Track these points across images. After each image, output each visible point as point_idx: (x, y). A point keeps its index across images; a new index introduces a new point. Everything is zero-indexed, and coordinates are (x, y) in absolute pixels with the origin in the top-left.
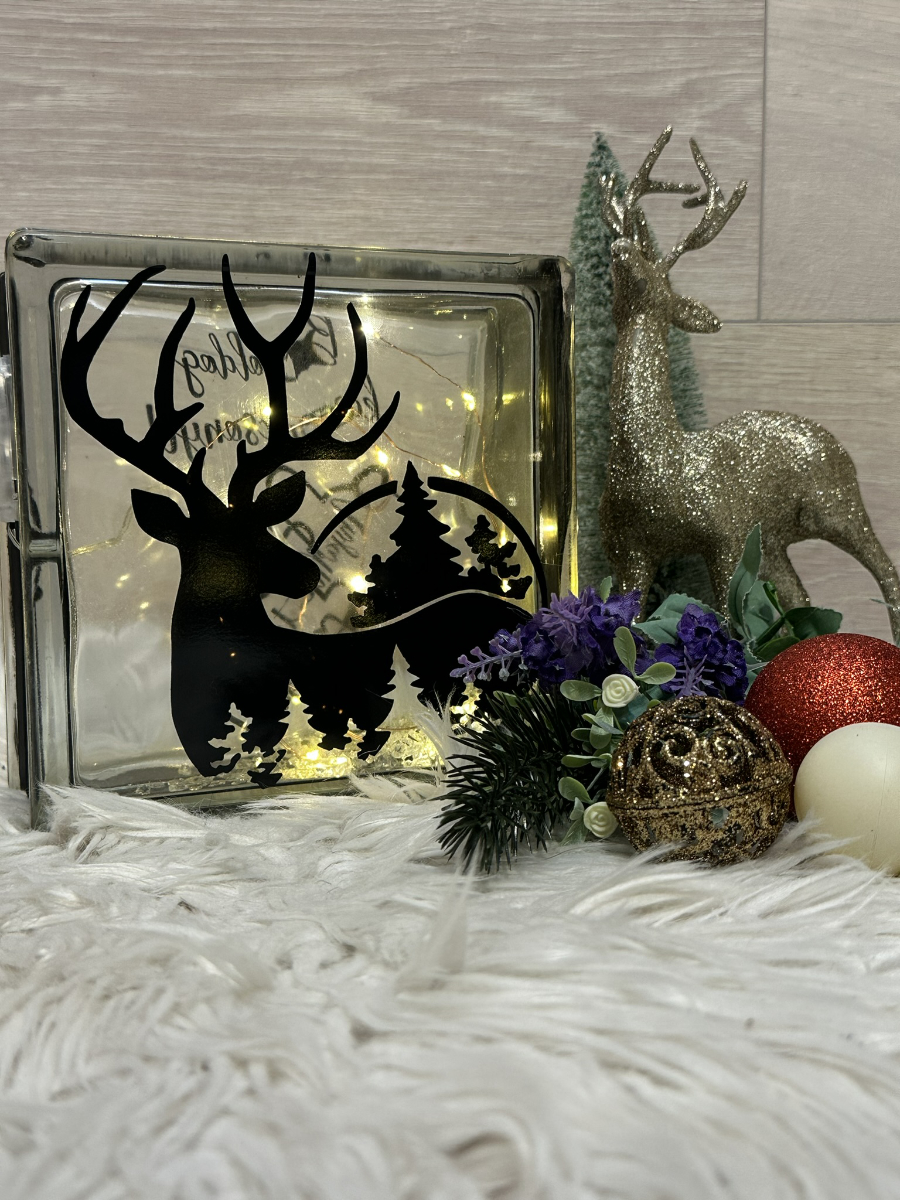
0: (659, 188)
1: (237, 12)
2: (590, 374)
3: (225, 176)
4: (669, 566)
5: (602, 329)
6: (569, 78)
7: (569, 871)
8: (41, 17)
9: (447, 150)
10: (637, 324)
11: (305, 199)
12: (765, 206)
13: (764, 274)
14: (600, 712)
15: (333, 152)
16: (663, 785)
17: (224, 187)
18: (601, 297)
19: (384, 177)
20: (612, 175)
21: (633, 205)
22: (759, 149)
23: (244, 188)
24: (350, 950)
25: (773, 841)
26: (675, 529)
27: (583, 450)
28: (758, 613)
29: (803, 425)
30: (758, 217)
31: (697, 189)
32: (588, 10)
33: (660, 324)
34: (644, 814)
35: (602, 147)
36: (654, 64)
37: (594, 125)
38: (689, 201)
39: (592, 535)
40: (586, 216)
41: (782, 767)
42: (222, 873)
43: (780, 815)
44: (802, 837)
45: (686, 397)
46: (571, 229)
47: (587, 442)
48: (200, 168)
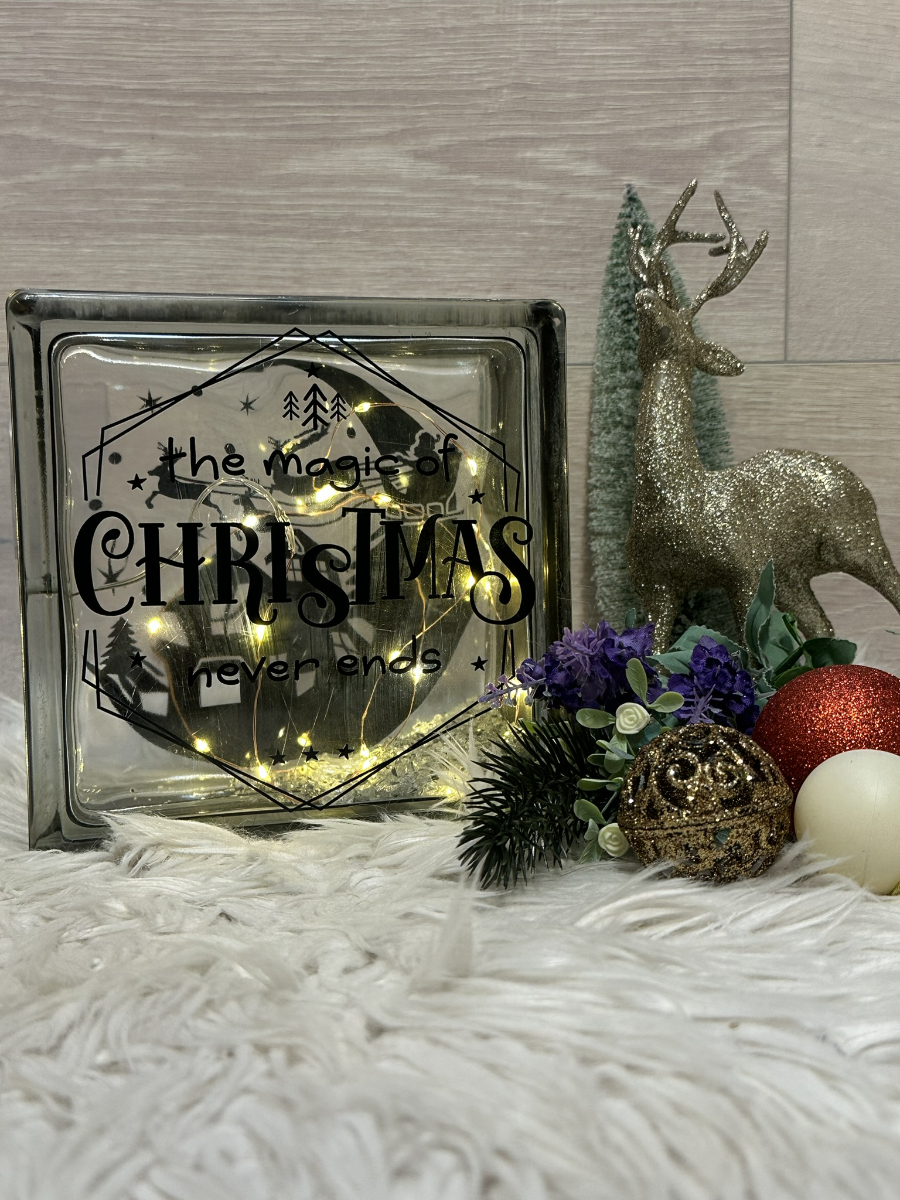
0: (685, 238)
1: (287, 76)
2: (620, 415)
3: (277, 231)
4: (696, 598)
5: (632, 372)
6: (601, 133)
7: (581, 887)
8: (103, 84)
9: (485, 204)
10: (661, 369)
11: (350, 252)
12: (791, 252)
13: (791, 316)
14: (614, 738)
15: (375, 207)
16: (668, 807)
17: (275, 242)
18: (631, 342)
19: (425, 230)
20: (639, 227)
21: (660, 254)
22: (783, 198)
23: (294, 243)
24: (372, 957)
25: (773, 860)
26: (697, 563)
27: (614, 487)
28: (778, 642)
29: (823, 464)
30: (783, 263)
31: (722, 239)
32: (620, 68)
33: (683, 369)
34: (650, 834)
35: (632, 199)
36: (683, 119)
37: (624, 178)
38: (715, 249)
39: (623, 568)
40: (617, 265)
41: (784, 791)
42: (260, 887)
43: (779, 836)
44: (799, 857)
45: (712, 436)
46: (603, 277)
47: (617, 480)
48: (251, 224)
